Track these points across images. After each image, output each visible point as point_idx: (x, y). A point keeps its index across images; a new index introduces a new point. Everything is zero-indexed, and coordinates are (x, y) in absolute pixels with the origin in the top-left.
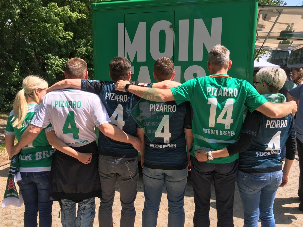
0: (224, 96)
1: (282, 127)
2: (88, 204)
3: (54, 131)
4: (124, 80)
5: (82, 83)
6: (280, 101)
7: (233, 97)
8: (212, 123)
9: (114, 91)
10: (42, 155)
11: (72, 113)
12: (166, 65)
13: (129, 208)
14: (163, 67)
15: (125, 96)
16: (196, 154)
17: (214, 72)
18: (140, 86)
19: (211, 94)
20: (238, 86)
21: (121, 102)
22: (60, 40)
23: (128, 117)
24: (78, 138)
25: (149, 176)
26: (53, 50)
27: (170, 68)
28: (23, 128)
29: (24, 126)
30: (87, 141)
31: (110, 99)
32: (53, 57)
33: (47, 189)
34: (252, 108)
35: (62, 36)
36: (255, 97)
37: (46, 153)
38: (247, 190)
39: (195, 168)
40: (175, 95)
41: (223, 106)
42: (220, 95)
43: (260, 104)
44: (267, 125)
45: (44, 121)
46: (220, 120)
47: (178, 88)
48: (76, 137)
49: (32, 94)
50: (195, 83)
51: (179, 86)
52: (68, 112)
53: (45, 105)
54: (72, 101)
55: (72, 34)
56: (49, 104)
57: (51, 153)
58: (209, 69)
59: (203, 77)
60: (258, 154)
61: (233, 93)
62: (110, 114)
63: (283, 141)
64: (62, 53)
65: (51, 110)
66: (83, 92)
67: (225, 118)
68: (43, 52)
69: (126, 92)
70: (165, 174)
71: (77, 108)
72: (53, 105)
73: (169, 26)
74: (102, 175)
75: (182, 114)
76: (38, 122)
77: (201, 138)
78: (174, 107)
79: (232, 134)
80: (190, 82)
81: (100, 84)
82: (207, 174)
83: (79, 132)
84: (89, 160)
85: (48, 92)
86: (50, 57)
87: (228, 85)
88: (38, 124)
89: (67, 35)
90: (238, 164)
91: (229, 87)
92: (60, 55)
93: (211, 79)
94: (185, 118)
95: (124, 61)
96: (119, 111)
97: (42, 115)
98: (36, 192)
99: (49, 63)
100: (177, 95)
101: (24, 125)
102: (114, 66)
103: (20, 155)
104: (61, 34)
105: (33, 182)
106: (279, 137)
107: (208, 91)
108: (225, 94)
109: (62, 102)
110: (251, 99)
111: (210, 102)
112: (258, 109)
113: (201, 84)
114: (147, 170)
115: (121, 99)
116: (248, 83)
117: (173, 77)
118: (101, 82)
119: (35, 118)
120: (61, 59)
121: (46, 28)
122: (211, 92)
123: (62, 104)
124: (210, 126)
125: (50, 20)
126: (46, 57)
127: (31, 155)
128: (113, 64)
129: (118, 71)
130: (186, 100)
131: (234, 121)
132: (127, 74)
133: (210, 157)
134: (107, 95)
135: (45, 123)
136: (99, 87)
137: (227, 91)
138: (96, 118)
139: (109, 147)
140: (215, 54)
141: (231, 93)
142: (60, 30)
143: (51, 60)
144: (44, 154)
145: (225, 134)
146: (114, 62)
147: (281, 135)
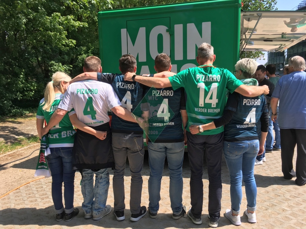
0: (210, 81)
1: (256, 105)
2: (104, 175)
3: (75, 114)
4: (131, 72)
5: (98, 76)
6: (254, 84)
7: (217, 82)
8: (201, 103)
9: (123, 81)
10: (66, 134)
11: (90, 98)
12: (164, 60)
13: (137, 176)
14: (162, 61)
15: (132, 85)
16: (190, 128)
17: (202, 64)
18: (144, 76)
19: (200, 80)
20: (220, 73)
21: (129, 89)
22: (63, 47)
23: (135, 102)
24: (95, 119)
25: (153, 149)
26: (56, 58)
27: (167, 62)
28: (51, 112)
29: (51, 111)
30: (103, 122)
31: (120, 87)
32: (56, 64)
33: (71, 162)
34: (232, 90)
35: (65, 44)
36: (234, 81)
37: (69, 132)
38: (231, 155)
39: (190, 140)
40: (172, 82)
41: (209, 89)
42: (207, 81)
43: (237, 86)
44: (244, 103)
45: (68, 105)
46: (208, 101)
47: (174, 76)
48: (94, 118)
49: (59, 85)
50: (187, 72)
51: (175, 75)
52: (87, 98)
53: (69, 93)
54: (91, 88)
55: (74, 41)
56: (73, 91)
57: (74, 133)
58: (198, 62)
59: (194, 68)
60: (238, 126)
61: (217, 79)
62: (121, 100)
63: (258, 116)
64: (64, 60)
65: (74, 97)
66: (98, 82)
67: (211, 98)
68: (47, 59)
69: (133, 81)
70: (166, 148)
71: (95, 94)
72: (76, 92)
73: (165, 30)
74: (115, 149)
75: (178, 98)
76: (64, 106)
77: (194, 115)
78: (172, 92)
79: (217, 111)
80: (184, 72)
81: (112, 76)
82: (200, 144)
83: (96, 114)
84: (104, 137)
85: (70, 83)
86: (54, 64)
87: (213, 73)
88: (64, 107)
89: (69, 43)
90: (223, 135)
91: (214, 74)
92: (62, 62)
93: (200, 69)
94: (180, 101)
95: (131, 57)
96: (128, 96)
97: (67, 101)
98: (62, 165)
99: (53, 70)
100: (173, 82)
101: (52, 109)
102: (123, 60)
103: (49, 135)
104: (64, 42)
105: (60, 156)
106: (254, 113)
107: (197, 78)
108: (211, 79)
109: (83, 90)
110: (231, 83)
111: (199, 86)
112: (236, 91)
113: (192, 73)
114: (151, 144)
115: (129, 87)
116: (228, 71)
117: (170, 69)
118: (113, 74)
119: (61, 103)
120: (64, 66)
121: (51, 36)
122: (200, 79)
123: (83, 92)
124: (200, 106)
125: (54, 29)
126: (49, 64)
127: (58, 134)
128: (123, 59)
129: (126, 64)
130: (181, 86)
131: (219, 101)
132: (133, 67)
133: (201, 129)
134: (118, 84)
135: (70, 107)
136: (112, 78)
137: (212, 77)
138: (109, 102)
139: (120, 126)
140: (202, 49)
141: (215, 79)
142: (63, 38)
143: (55, 67)
144: (68, 133)
145: (212, 111)
146: (123, 58)
147: (256, 111)
